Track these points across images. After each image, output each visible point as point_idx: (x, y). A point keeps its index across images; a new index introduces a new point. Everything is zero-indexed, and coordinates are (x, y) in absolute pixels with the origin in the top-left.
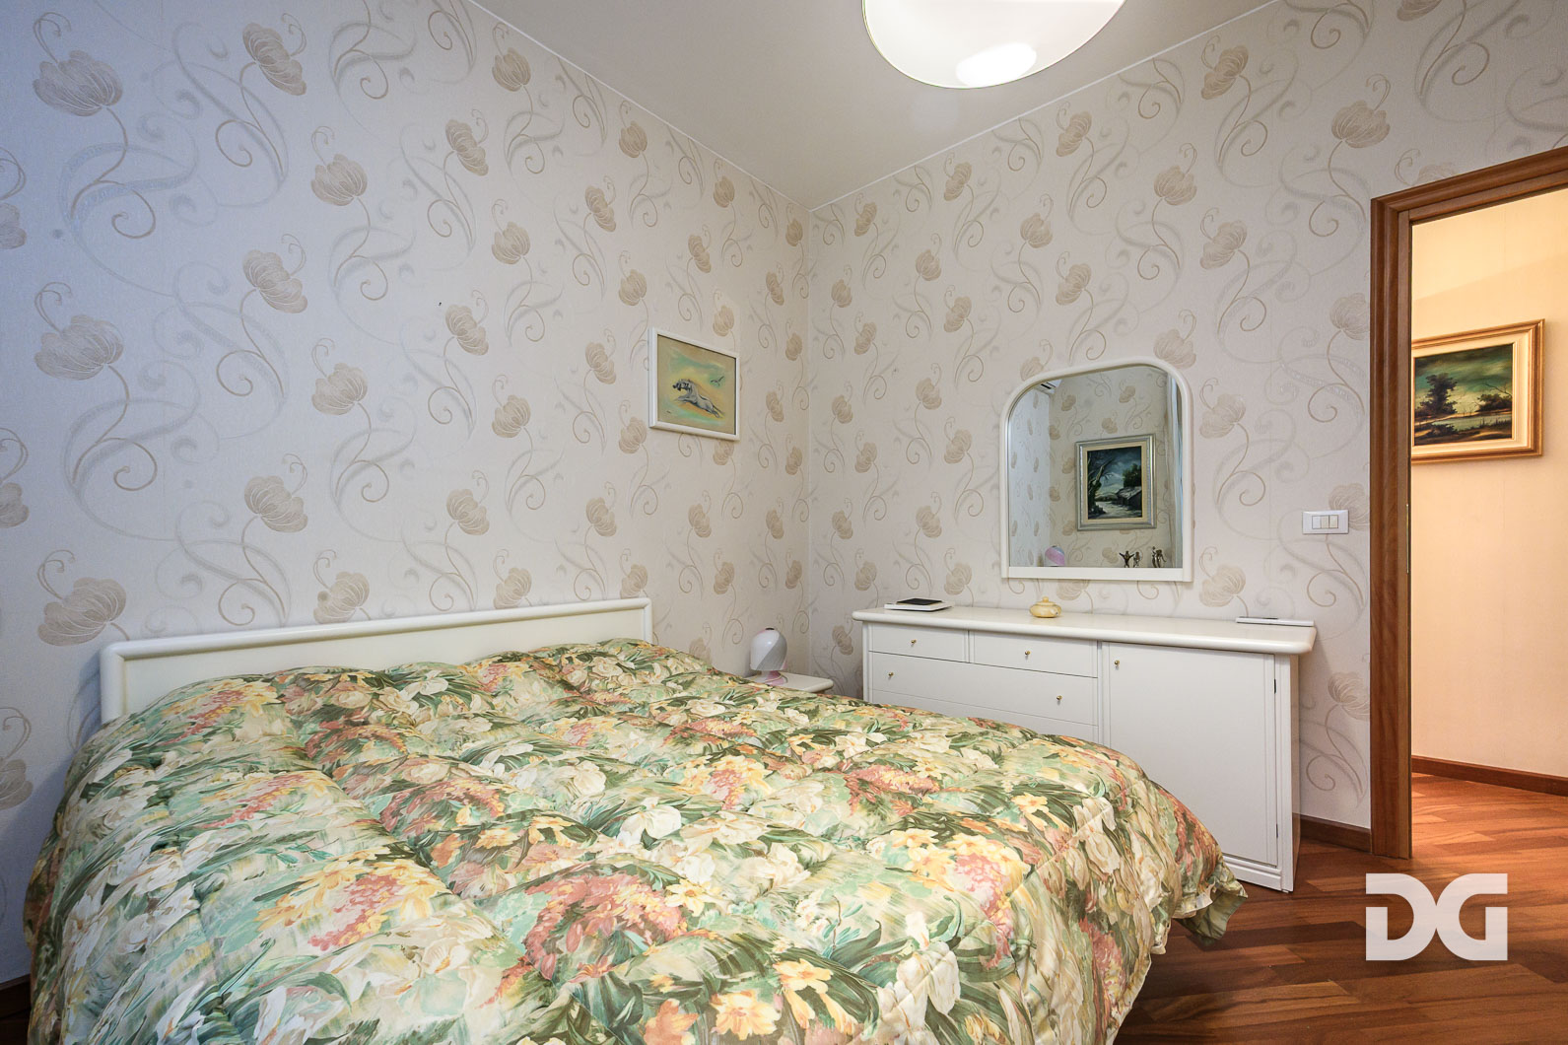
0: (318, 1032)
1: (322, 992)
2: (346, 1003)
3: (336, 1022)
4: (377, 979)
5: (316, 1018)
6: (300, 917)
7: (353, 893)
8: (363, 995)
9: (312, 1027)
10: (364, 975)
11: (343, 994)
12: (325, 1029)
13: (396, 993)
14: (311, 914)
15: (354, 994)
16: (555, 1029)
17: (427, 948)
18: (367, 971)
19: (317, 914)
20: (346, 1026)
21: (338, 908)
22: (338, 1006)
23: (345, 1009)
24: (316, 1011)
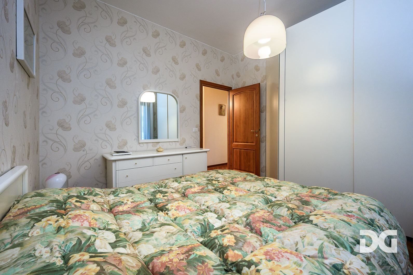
0: (333, 245)
1: (324, 249)
2: (324, 242)
3: (329, 242)
4: (315, 239)
5: (330, 248)
6: (297, 269)
7: (279, 258)
8: (320, 240)
9: (333, 247)
10: (315, 242)
11: (322, 244)
12: (332, 244)
13: (316, 234)
14: (294, 266)
15: (321, 242)
16: (308, 221)
17: (300, 235)
18: (314, 242)
19: (293, 264)
20: (329, 240)
21: (287, 259)
22: (326, 244)
23: (326, 242)
24: (329, 248)
